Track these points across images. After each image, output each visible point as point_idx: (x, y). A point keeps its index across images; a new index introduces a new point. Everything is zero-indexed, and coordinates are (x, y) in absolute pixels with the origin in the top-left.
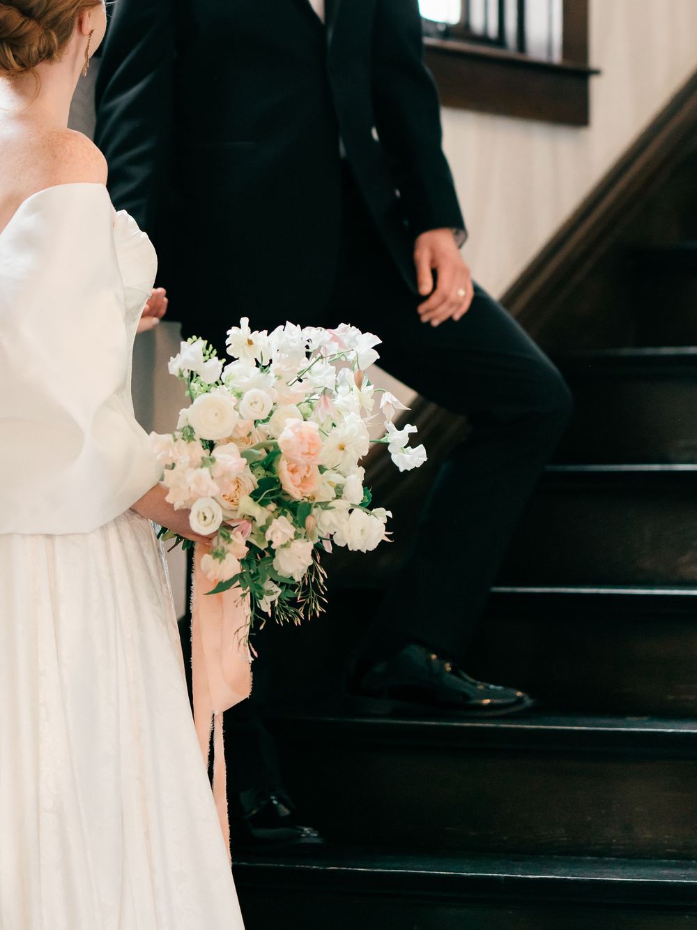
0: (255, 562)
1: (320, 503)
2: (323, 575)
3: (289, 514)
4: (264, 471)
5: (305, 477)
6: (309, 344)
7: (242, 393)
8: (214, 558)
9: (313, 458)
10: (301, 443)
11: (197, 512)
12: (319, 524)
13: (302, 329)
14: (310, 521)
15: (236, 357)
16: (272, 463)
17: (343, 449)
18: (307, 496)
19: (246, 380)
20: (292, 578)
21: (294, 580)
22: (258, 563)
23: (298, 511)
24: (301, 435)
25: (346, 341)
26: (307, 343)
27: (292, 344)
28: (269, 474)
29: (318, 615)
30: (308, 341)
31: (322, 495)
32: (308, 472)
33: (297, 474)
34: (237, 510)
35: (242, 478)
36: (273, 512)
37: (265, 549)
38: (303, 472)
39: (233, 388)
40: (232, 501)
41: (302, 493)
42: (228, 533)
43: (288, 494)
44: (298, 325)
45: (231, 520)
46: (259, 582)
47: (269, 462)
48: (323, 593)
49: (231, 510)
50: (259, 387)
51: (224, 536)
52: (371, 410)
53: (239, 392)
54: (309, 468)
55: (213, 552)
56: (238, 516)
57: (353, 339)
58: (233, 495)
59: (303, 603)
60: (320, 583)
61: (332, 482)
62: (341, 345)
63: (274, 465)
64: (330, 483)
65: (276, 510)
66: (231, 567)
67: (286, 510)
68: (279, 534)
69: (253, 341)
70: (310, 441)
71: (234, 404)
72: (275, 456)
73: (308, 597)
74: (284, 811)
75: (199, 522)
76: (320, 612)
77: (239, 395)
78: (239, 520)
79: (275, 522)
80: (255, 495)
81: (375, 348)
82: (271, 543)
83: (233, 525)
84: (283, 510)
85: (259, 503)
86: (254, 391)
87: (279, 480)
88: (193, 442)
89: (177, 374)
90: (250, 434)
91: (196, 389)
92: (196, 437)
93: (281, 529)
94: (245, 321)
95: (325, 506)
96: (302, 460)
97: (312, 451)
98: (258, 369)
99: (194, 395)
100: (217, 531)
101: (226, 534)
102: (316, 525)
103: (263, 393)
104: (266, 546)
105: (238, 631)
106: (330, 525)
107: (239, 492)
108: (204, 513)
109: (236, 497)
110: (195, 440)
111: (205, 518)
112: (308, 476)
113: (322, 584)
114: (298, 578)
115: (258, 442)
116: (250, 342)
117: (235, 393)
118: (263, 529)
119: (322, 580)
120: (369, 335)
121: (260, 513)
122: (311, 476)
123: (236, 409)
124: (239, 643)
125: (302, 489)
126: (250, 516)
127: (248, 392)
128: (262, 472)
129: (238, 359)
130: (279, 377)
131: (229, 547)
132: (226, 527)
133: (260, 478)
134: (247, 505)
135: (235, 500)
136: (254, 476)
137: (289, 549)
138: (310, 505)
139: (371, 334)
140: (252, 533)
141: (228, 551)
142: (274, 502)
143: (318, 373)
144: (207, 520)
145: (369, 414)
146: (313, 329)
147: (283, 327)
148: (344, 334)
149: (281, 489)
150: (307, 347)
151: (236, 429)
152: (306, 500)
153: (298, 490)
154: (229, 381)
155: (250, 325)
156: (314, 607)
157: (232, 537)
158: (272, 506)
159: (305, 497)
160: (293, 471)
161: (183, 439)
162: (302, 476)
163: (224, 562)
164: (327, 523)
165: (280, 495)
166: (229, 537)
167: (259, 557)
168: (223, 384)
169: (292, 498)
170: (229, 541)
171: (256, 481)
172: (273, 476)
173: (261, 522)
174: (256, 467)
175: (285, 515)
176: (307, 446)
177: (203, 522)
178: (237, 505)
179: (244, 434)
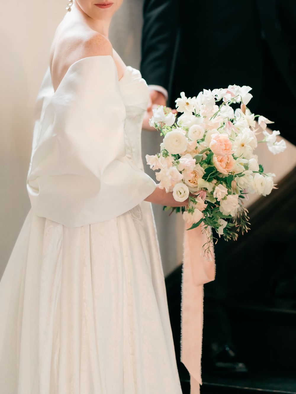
0: (210, 210)
1: (237, 174)
2: (246, 211)
3: (223, 183)
4: (207, 165)
5: (227, 163)
6: (216, 97)
7: (188, 128)
8: (189, 213)
9: (229, 151)
10: (220, 145)
11: (176, 192)
12: (238, 184)
13: (211, 91)
14: (233, 184)
15: (182, 112)
16: (210, 160)
17: (243, 146)
18: (231, 172)
19: (189, 122)
20: (230, 215)
21: (231, 216)
22: (212, 211)
23: (227, 181)
24: (220, 141)
25: (234, 93)
26: (215, 97)
27: (208, 99)
28: (209, 166)
29: (247, 231)
30: (216, 96)
31: (238, 170)
32: (228, 160)
33: (223, 162)
34: (197, 187)
35: (197, 171)
36: (215, 184)
37: (215, 203)
38: (226, 160)
39: (184, 127)
40: (195, 183)
41: (227, 171)
42: (194, 199)
43: (221, 173)
44: (209, 90)
45: (196, 192)
46: (215, 220)
47: (209, 159)
48: (248, 220)
49: (195, 187)
50: (196, 124)
51: (193, 201)
52: (254, 126)
53: (187, 128)
54: (228, 158)
55: (188, 210)
56: (198, 189)
57: (238, 91)
58: (194, 179)
59: (238, 227)
60: (245, 215)
61: (242, 163)
62: (232, 95)
63: (211, 161)
64: (241, 164)
65: (217, 182)
66: (198, 215)
67: (221, 182)
68: (220, 193)
69: (189, 103)
70: (225, 143)
71: (185, 134)
72: (211, 156)
73: (240, 223)
74: (232, 354)
75: (178, 196)
76: (247, 230)
77: (187, 130)
78: (199, 191)
79: (217, 188)
80: (205, 177)
81: (250, 92)
82: (216, 199)
83: (197, 194)
84: (220, 182)
85: (207, 181)
86: (194, 126)
87: (215, 167)
88: (168, 157)
89: (154, 126)
90: (197, 148)
91: (165, 131)
92: (169, 154)
93: (220, 191)
94: (183, 94)
95: (240, 175)
96: (223, 153)
97: (227, 148)
98: (194, 116)
99: (165, 135)
100: (188, 199)
101: (193, 200)
102: (237, 185)
103: (198, 126)
104: (215, 201)
105: (204, 245)
106: (244, 184)
107: (197, 178)
108: (179, 191)
109: (196, 180)
110: (169, 156)
111: (181, 193)
112: (229, 162)
113: (246, 216)
114: (233, 215)
115: (201, 150)
116: (188, 104)
117: (185, 129)
118: (212, 193)
119: (246, 214)
120: (244, 87)
121: (209, 186)
122: (230, 161)
123: (186, 136)
124: (205, 252)
125: (227, 169)
126: (204, 188)
127: (191, 127)
128: (206, 166)
129: (183, 113)
130: (205, 117)
131: (196, 206)
132: (193, 196)
133: (205, 168)
134: (202, 183)
135: (196, 182)
136: (202, 168)
137: (226, 200)
138: (233, 176)
139: (246, 86)
140: (207, 196)
141: (195, 208)
142: (215, 179)
143: (224, 112)
144: (182, 194)
145: (253, 129)
146: (217, 90)
147: (202, 92)
148: (233, 90)
149: (217, 172)
150: (216, 99)
151: (188, 146)
152: (230, 174)
153: (225, 170)
154: (181, 124)
155: (186, 96)
156: (244, 228)
157: (196, 200)
158: (215, 181)
159: (229, 172)
160: (221, 161)
161: (163, 156)
162: (226, 163)
163: (194, 213)
164: (242, 183)
165: (217, 174)
166: (195, 201)
167: (212, 208)
168: (178, 126)
169: (224, 175)
170: (196, 203)
171: (204, 170)
172: (212, 166)
173: (210, 190)
174: (203, 164)
175: (222, 184)
176: (224, 146)
177: (180, 196)
178: (197, 184)
179: (193, 148)
